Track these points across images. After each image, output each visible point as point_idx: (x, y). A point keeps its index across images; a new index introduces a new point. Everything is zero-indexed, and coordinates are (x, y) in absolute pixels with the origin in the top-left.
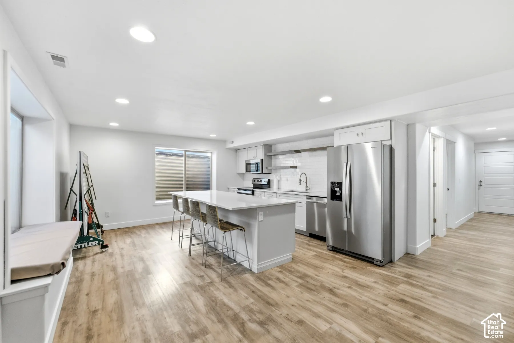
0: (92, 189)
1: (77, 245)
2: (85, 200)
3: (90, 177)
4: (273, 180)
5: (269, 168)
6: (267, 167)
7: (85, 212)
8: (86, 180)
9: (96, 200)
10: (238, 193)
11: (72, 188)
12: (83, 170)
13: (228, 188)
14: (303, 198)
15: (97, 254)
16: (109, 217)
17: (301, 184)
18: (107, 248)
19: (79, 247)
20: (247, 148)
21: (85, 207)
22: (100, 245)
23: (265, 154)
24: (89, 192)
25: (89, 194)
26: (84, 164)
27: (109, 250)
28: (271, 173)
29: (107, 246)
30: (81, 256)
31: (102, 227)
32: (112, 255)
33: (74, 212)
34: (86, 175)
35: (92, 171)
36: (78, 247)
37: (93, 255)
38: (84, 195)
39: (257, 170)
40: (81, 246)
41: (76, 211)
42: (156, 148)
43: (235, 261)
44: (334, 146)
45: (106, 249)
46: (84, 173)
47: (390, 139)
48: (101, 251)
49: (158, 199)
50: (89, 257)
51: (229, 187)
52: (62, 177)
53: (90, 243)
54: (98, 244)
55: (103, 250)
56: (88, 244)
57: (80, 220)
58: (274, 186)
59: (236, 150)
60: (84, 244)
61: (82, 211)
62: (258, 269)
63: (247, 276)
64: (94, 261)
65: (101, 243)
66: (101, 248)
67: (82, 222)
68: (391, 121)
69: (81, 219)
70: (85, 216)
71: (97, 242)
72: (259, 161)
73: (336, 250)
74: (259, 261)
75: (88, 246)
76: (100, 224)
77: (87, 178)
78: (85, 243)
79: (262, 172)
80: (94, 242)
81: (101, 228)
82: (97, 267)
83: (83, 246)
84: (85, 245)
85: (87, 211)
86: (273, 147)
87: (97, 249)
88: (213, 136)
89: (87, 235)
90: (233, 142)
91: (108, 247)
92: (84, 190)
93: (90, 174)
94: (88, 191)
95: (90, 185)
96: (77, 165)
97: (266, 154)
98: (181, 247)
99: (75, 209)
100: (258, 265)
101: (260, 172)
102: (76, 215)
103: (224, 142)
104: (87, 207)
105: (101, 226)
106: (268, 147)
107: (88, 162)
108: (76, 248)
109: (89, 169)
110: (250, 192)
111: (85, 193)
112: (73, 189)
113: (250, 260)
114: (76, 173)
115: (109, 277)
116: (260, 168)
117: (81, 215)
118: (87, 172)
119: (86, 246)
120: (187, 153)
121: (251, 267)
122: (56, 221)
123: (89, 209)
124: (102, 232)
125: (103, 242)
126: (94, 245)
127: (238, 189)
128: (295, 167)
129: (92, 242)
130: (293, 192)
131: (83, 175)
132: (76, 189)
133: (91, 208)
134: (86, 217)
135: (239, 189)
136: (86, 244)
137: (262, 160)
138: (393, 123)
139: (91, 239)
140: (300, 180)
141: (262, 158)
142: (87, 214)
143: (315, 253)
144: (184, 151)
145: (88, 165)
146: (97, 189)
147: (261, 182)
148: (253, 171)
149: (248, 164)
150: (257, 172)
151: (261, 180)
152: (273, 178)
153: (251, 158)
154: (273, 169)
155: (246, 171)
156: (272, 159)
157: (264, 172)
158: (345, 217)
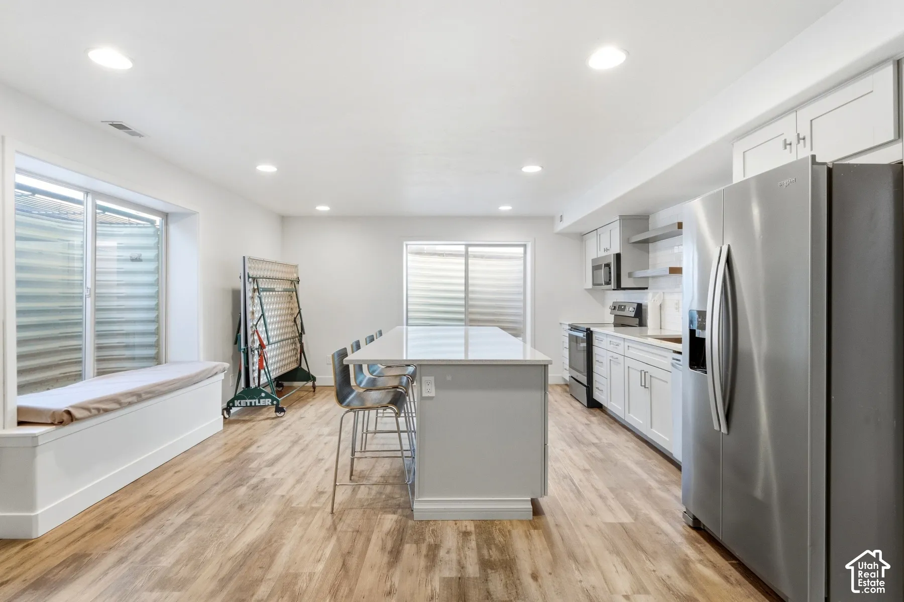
1: (246, 401)
2: (257, 332)
4: (647, 306)
5: (640, 274)
6: (630, 273)
7: (252, 350)
12: (249, 287)
13: (561, 324)
14: (666, 357)
15: (271, 418)
20: (597, 228)
22: (275, 406)
23: (626, 241)
26: (250, 277)
27: (286, 416)
28: (647, 288)
29: (282, 410)
30: (247, 419)
31: (314, 379)
36: (246, 403)
38: (255, 325)
39: (608, 281)
40: (251, 403)
45: (283, 414)
47: (894, 137)
48: (276, 416)
51: (562, 322)
53: (261, 400)
56: (259, 402)
59: (582, 235)
60: (254, 400)
61: (247, 349)
65: (275, 402)
66: (276, 411)
70: (250, 358)
71: (270, 400)
72: (612, 262)
75: (259, 404)
76: (312, 373)
78: (256, 398)
79: (620, 287)
80: (267, 400)
83: (253, 404)
84: (255, 402)
86: (651, 220)
87: (271, 412)
89: (256, 388)
90: (562, 218)
91: (284, 411)
97: (628, 240)
101: (613, 286)
103: (550, 219)
105: (313, 376)
106: (637, 222)
108: (245, 405)
110: (583, 335)
116: (613, 277)
120: (470, 249)
124: (314, 387)
125: (278, 402)
127: (569, 325)
129: (264, 400)
131: (250, 294)
135: (572, 326)
136: (257, 401)
137: (619, 256)
139: (264, 394)
141: (619, 252)
144: (464, 246)
147: (624, 310)
148: (602, 285)
149: (596, 268)
150: (608, 286)
151: (625, 306)
152: (649, 300)
153: (602, 254)
154: (653, 277)
155: (594, 284)
156: (647, 251)
157: (622, 286)
158: (716, 427)
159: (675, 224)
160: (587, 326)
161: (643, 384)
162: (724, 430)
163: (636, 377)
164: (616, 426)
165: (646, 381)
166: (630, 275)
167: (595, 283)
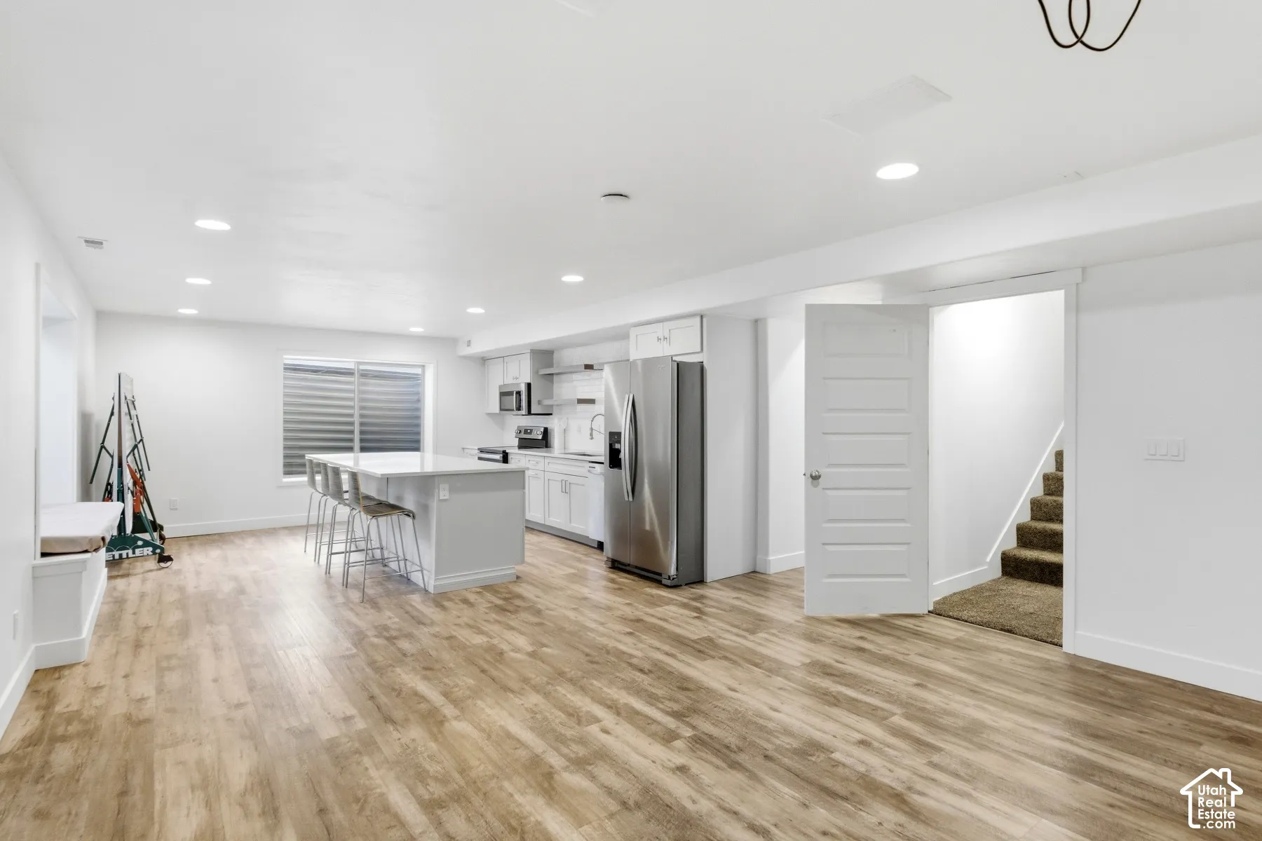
0: (140, 446)
1: (113, 553)
2: (128, 466)
3: (138, 422)
4: (553, 430)
5: (547, 402)
6: (539, 401)
7: (129, 489)
8: (131, 428)
9: (149, 470)
10: (480, 459)
11: (103, 442)
12: (124, 409)
13: (463, 449)
14: (583, 467)
15: (151, 571)
16: (176, 509)
17: (592, 438)
18: (171, 562)
19: (117, 557)
20: (503, 356)
21: (128, 481)
22: (157, 555)
23: (535, 372)
24: (134, 455)
25: (135, 458)
26: (126, 398)
27: (174, 565)
28: (551, 414)
29: (169, 559)
30: (120, 574)
31: (162, 529)
32: (179, 572)
33: (106, 489)
34: (131, 419)
35: (141, 410)
36: (114, 556)
37: (143, 573)
38: (127, 457)
39: (518, 407)
40: (121, 555)
41: (111, 487)
42: (285, 357)
43: (409, 579)
44: (628, 360)
45: (169, 563)
46: (126, 414)
47: (699, 350)
48: (159, 567)
49: (287, 473)
50: (135, 575)
52: (85, 420)
53: (137, 551)
54: (151, 553)
55: (162, 565)
56: (134, 553)
57: (118, 500)
58: (556, 440)
59: (484, 360)
60: (126, 551)
61: (123, 487)
62: (435, 586)
63: (416, 599)
64: (144, 581)
65: (158, 551)
66: (159, 562)
67: (122, 504)
68: (702, 317)
69: (121, 498)
70: (127, 498)
71: (151, 549)
72: (523, 389)
73: (621, 566)
74: (437, 573)
75: (134, 555)
76: (159, 521)
77: (132, 425)
78: (128, 549)
79: (529, 413)
80: (145, 549)
81: (160, 532)
82: (149, 587)
83: (124, 556)
84: (127, 554)
85: (131, 488)
86: (555, 355)
87: (152, 563)
88: (417, 330)
89: (131, 535)
90: (469, 343)
91: (171, 559)
92: (127, 449)
93: (137, 416)
94: (133, 450)
95: (139, 438)
96: (113, 399)
97: (537, 372)
98: (318, 563)
99: (108, 484)
100: (435, 580)
101: (523, 411)
102: (110, 493)
103: (455, 343)
104: (132, 481)
105: (160, 526)
106: (544, 357)
107: (132, 391)
108: (112, 559)
109: (136, 406)
110: (498, 457)
111: (128, 453)
112: (105, 444)
113: (425, 572)
114: (112, 414)
115: (171, 597)
116: (524, 404)
117: (121, 494)
118: (133, 412)
119: (131, 555)
120: (362, 367)
121: (426, 585)
122: (78, 501)
123: (135, 483)
124: (162, 538)
125: (163, 550)
126: (145, 554)
127: (479, 449)
128: (592, 401)
129: (141, 549)
130: (585, 455)
131: (125, 419)
132: (112, 444)
133: (139, 483)
134: (129, 498)
135: (482, 451)
136: (130, 551)
137: (529, 385)
138: (704, 320)
139: (140, 543)
140: (592, 429)
141: (529, 381)
142: (132, 493)
143: (573, 571)
144: (354, 363)
145: (133, 397)
146: (152, 446)
147: (530, 433)
148: (513, 410)
149: (503, 394)
150: (519, 412)
151: (531, 430)
152: (554, 424)
153: (509, 381)
154: (558, 405)
155: (501, 410)
156: (552, 382)
157: (532, 412)
158: (626, 499)
159: (582, 365)
160: (502, 449)
161: (564, 490)
162: (631, 499)
163: (556, 488)
164: (535, 532)
165: (566, 488)
166: (539, 402)
167: (502, 408)
